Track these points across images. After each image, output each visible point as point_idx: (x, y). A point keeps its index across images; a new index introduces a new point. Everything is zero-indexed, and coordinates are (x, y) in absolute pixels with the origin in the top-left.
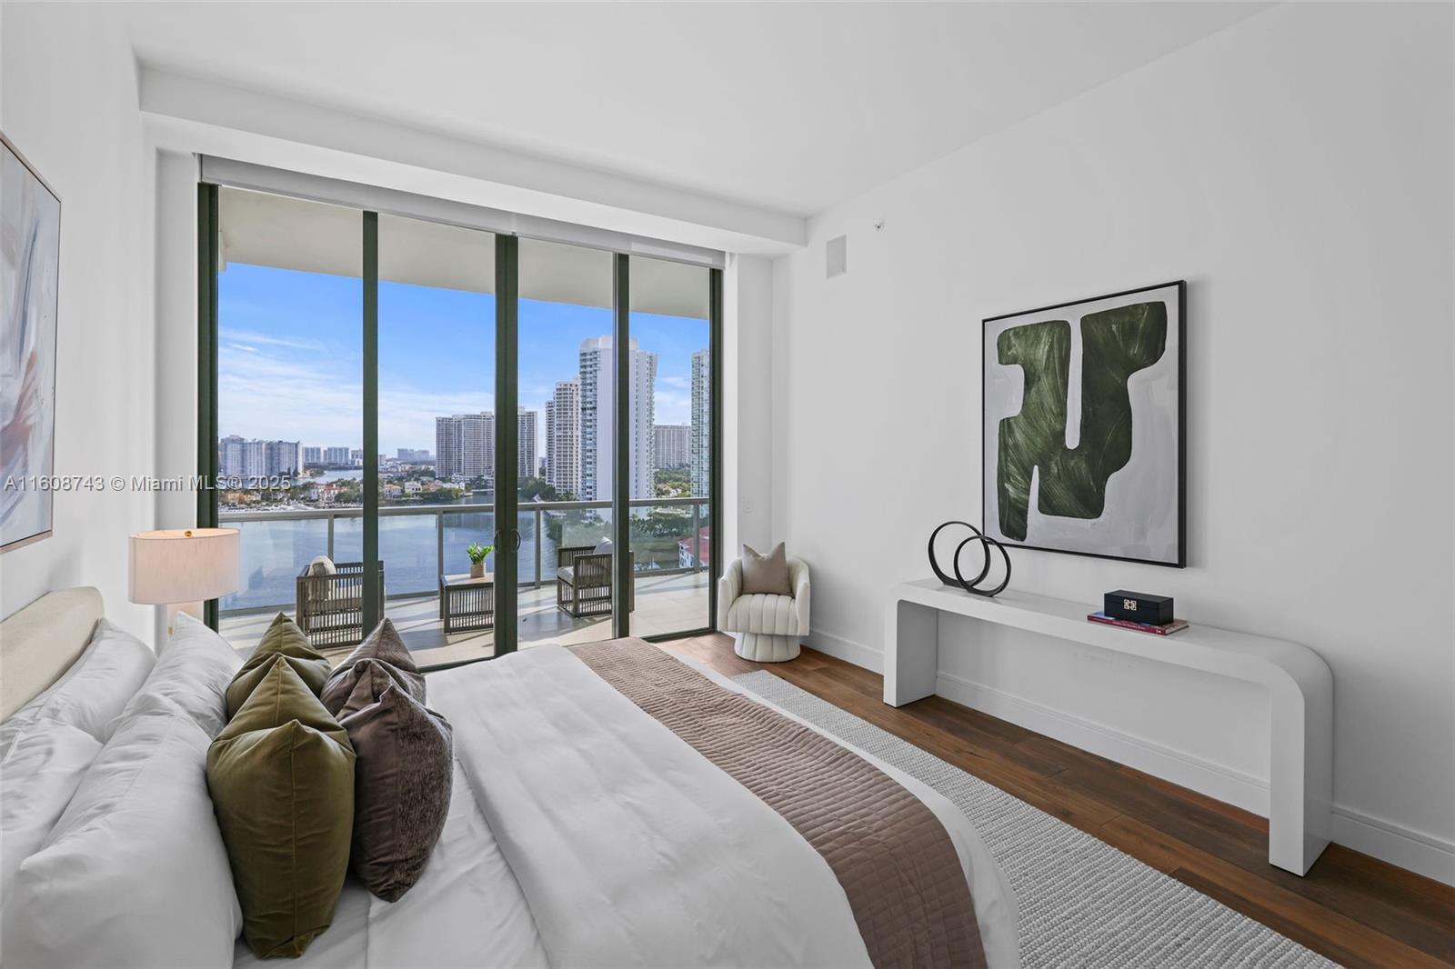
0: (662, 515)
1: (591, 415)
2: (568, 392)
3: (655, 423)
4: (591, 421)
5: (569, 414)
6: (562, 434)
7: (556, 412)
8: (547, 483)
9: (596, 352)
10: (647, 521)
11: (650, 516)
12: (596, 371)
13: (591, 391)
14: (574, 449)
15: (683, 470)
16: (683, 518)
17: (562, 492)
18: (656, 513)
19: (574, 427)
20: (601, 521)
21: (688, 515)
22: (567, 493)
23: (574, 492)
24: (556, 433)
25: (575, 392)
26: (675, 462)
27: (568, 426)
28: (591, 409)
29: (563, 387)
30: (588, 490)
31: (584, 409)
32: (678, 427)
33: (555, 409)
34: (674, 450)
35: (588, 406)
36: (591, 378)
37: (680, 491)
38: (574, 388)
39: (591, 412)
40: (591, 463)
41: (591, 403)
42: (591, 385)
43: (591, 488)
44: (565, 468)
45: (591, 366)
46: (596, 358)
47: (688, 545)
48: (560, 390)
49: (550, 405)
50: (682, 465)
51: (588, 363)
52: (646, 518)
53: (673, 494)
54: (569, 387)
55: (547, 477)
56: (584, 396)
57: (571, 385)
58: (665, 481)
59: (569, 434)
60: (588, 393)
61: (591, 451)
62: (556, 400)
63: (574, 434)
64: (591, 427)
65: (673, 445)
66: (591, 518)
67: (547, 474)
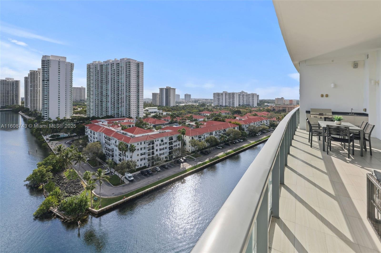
0: (76, 117)
1: (47, 82)
2: (35, 74)
3: (73, 86)
4: (47, 85)
5: (36, 82)
6: (33, 89)
7: (30, 81)
8: (25, 107)
9: (49, 60)
10: (71, 119)
11: (71, 117)
12: (49, 67)
13: (47, 74)
14: (38, 95)
15: (81, 102)
16: (83, 117)
17: (33, 110)
18: (74, 116)
19: (38, 86)
20: (51, 120)
21: (85, 116)
22: (35, 110)
23: (38, 110)
24: (29, 89)
25: (38, 74)
26: (78, 99)
27: (36, 86)
28: (47, 80)
29: (33, 72)
30: (45, 109)
31: (43, 80)
32: (80, 88)
33: (29, 80)
34: (78, 95)
35: (45, 79)
36: (47, 69)
37: (81, 108)
38: (38, 73)
39: (47, 81)
40: (47, 100)
41: (47, 78)
42: (47, 72)
43: (46, 108)
44: (34, 101)
45: (47, 65)
46: (49, 63)
47: (88, 126)
48: (32, 73)
49: (26, 79)
50: (81, 100)
51: (45, 64)
52: (70, 118)
53: (79, 109)
54: (36, 72)
55: (25, 105)
56: (43, 76)
57: (37, 72)
58: (76, 105)
59: (36, 89)
60: (45, 75)
61: (47, 95)
62: (30, 77)
63: (38, 89)
64: (47, 87)
65: (78, 94)
66: (47, 119)
67: (25, 104)
